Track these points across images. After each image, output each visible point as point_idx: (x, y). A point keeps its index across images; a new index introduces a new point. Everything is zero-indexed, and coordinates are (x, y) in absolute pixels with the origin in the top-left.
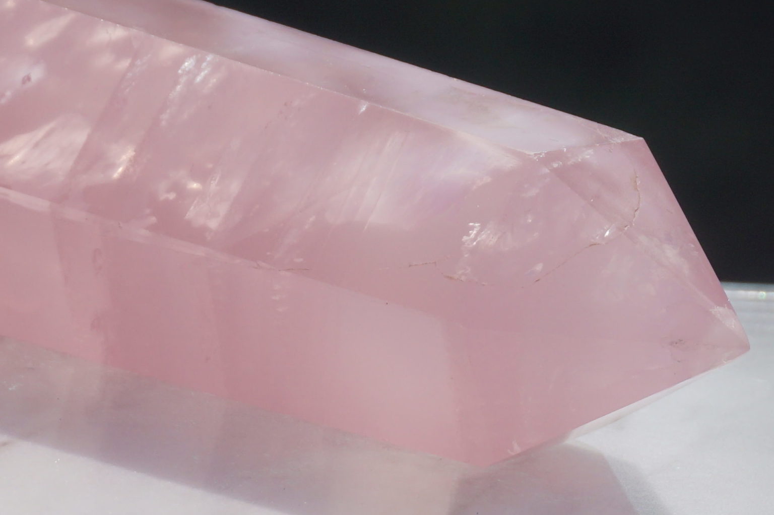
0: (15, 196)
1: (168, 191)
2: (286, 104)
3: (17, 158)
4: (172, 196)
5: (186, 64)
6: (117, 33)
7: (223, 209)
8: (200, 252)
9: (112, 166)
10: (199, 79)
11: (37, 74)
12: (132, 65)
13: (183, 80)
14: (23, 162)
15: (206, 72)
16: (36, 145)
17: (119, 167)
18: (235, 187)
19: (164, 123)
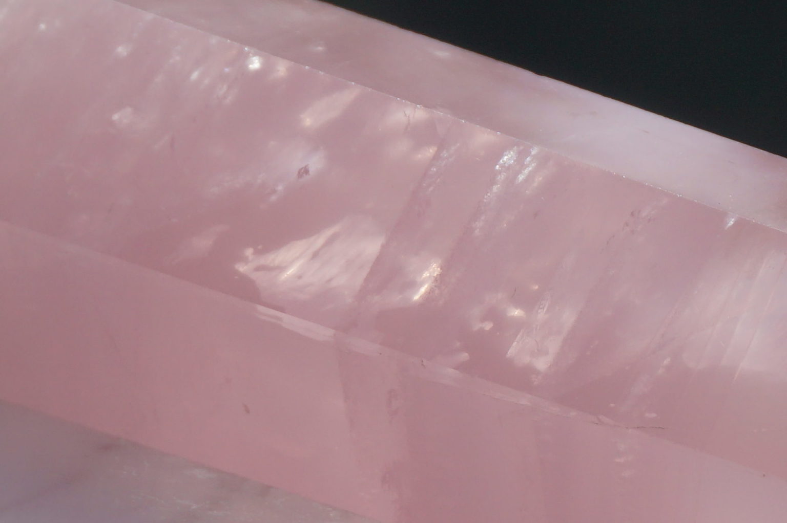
0: (289, 321)
1: (484, 319)
2: (632, 214)
3: (291, 271)
4: (488, 326)
5: (505, 158)
6: (416, 114)
7: (553, 345)
8: (525, 400)
9: (413, 285)
10: (521, 178)
11: (316, 163)
12: (436, 157)
13: (501, 177)
14: (300, 277)
15: (530, 169)
16: (315, 255)
17: (421, 285)
18: (568, 318)
19: (477, 232)
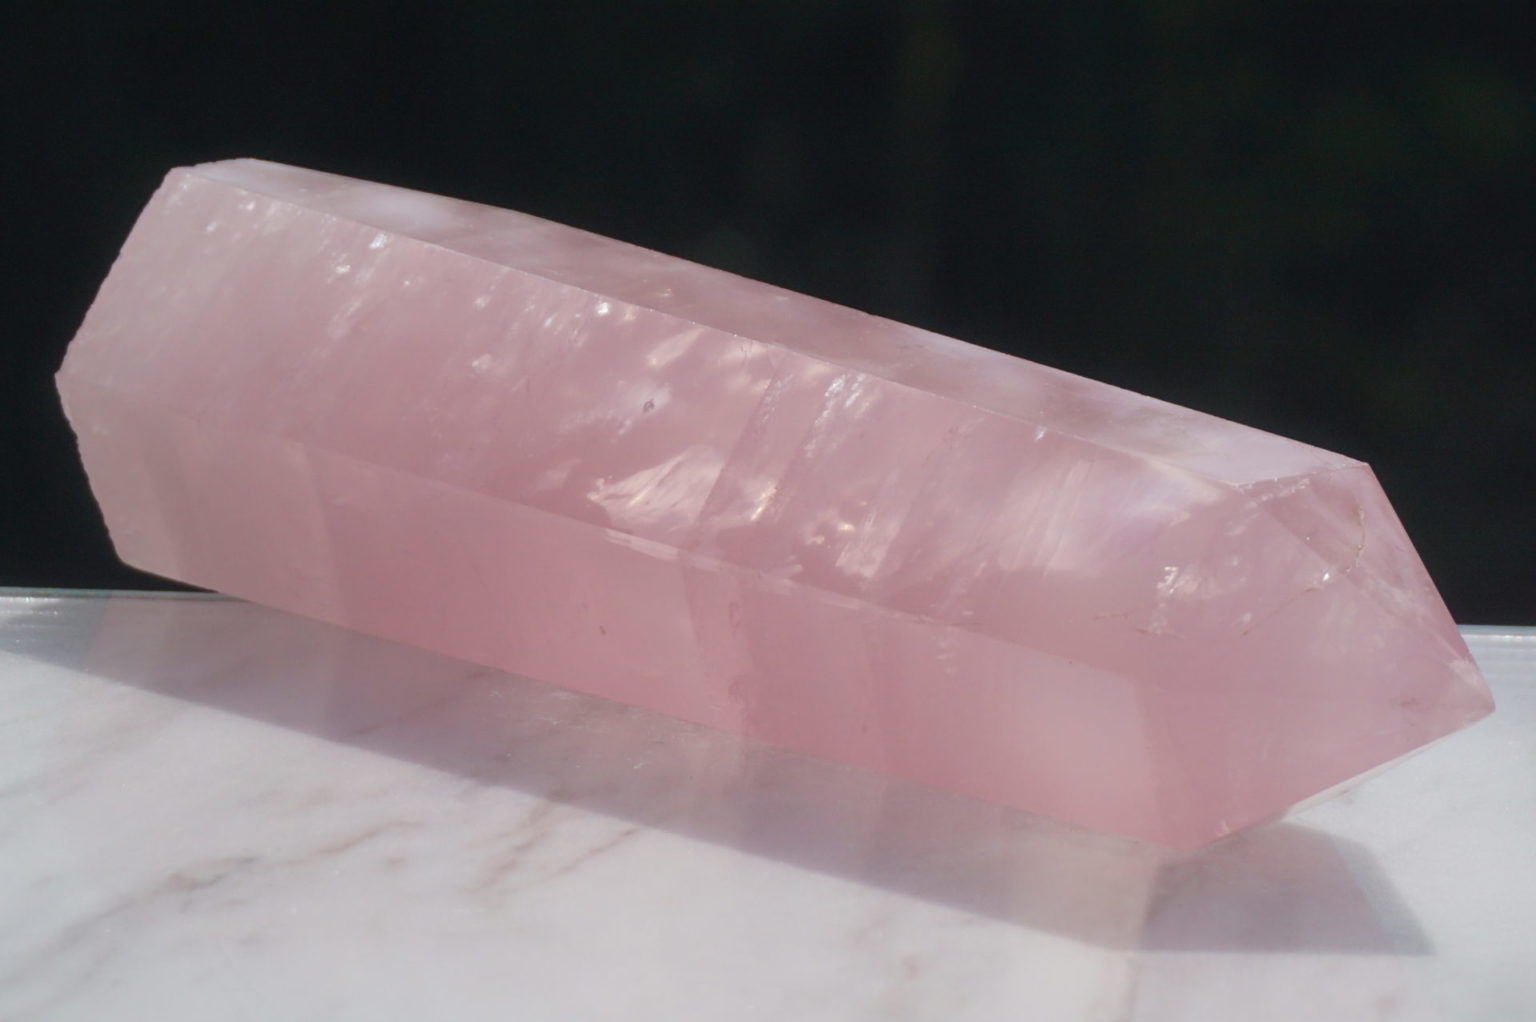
0: (638, 543)
1: (817, 533)
2: (951, 431)
3: (639, 498)
4: (820, 540)
5: (834, 385)
6: (752, 349)
7: (879, 554)
8: (853, 604)
9: (752, 506)
10: (849, 403)
11: (661, 398)
12: (771, 387)
13: (831, 404)
14: (647, 503)
15: (857, 394)
16: (661, 483)
17: (757, 507)
18: (893, 528)
19: (809, 455)
